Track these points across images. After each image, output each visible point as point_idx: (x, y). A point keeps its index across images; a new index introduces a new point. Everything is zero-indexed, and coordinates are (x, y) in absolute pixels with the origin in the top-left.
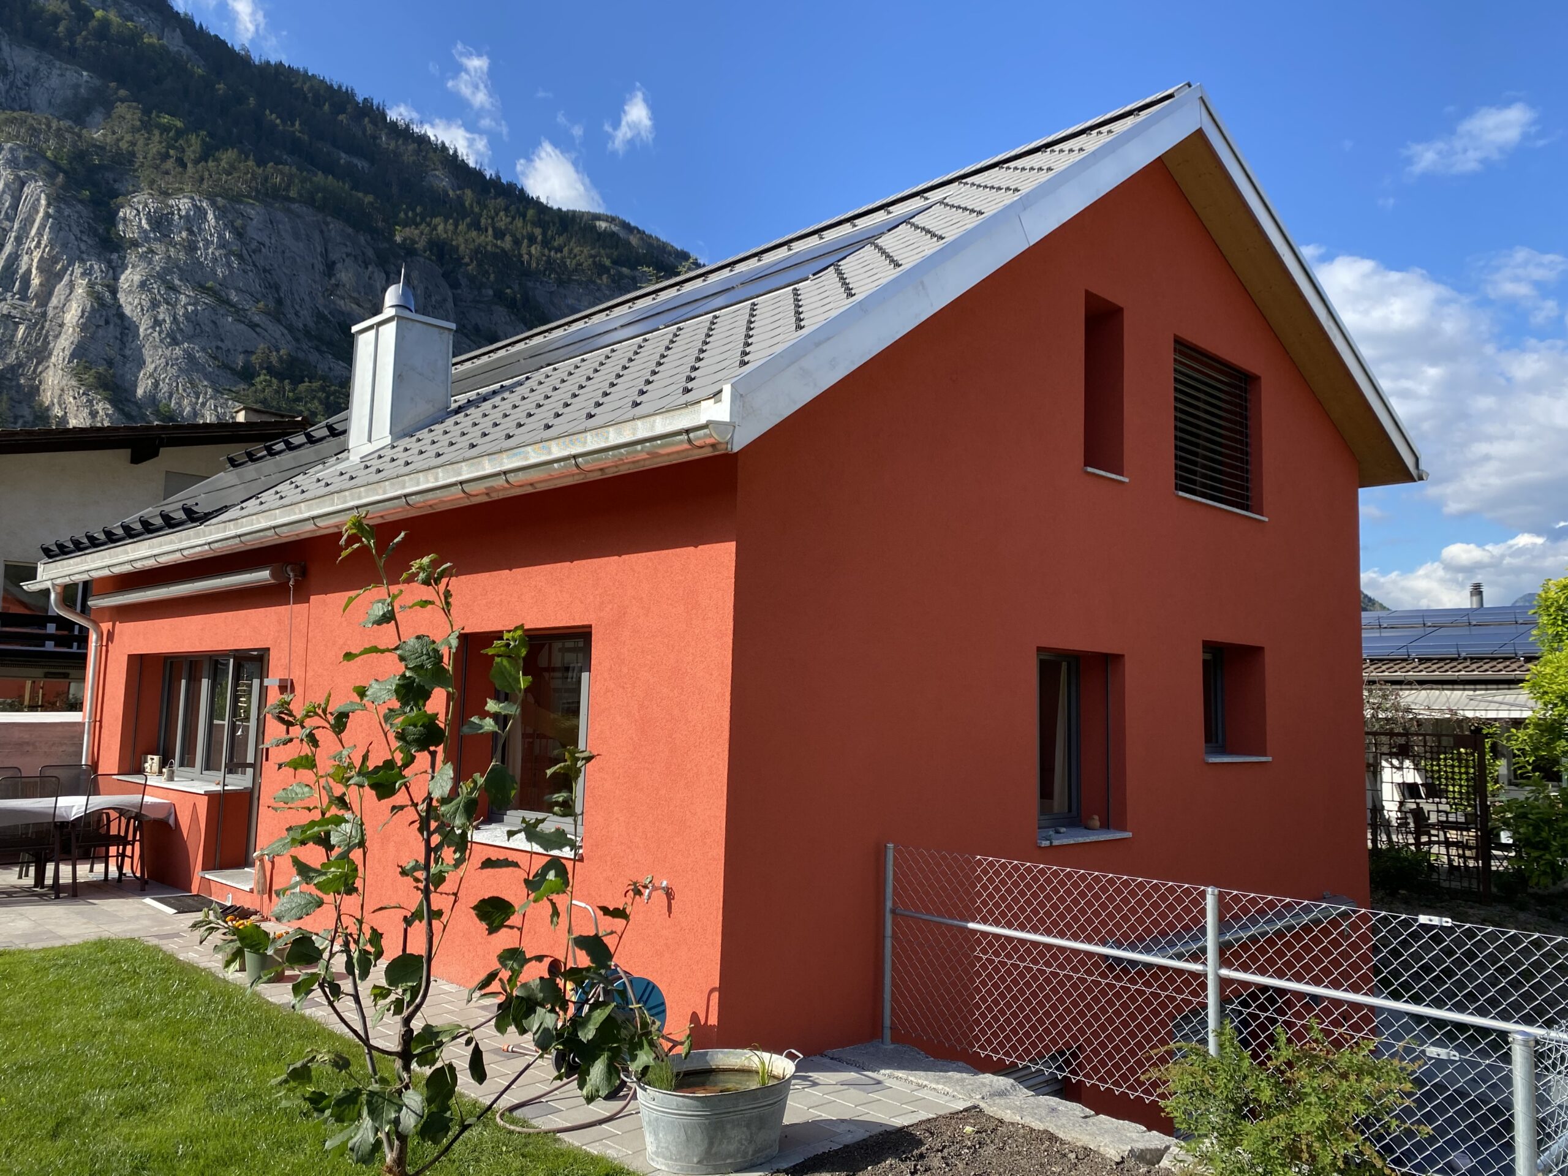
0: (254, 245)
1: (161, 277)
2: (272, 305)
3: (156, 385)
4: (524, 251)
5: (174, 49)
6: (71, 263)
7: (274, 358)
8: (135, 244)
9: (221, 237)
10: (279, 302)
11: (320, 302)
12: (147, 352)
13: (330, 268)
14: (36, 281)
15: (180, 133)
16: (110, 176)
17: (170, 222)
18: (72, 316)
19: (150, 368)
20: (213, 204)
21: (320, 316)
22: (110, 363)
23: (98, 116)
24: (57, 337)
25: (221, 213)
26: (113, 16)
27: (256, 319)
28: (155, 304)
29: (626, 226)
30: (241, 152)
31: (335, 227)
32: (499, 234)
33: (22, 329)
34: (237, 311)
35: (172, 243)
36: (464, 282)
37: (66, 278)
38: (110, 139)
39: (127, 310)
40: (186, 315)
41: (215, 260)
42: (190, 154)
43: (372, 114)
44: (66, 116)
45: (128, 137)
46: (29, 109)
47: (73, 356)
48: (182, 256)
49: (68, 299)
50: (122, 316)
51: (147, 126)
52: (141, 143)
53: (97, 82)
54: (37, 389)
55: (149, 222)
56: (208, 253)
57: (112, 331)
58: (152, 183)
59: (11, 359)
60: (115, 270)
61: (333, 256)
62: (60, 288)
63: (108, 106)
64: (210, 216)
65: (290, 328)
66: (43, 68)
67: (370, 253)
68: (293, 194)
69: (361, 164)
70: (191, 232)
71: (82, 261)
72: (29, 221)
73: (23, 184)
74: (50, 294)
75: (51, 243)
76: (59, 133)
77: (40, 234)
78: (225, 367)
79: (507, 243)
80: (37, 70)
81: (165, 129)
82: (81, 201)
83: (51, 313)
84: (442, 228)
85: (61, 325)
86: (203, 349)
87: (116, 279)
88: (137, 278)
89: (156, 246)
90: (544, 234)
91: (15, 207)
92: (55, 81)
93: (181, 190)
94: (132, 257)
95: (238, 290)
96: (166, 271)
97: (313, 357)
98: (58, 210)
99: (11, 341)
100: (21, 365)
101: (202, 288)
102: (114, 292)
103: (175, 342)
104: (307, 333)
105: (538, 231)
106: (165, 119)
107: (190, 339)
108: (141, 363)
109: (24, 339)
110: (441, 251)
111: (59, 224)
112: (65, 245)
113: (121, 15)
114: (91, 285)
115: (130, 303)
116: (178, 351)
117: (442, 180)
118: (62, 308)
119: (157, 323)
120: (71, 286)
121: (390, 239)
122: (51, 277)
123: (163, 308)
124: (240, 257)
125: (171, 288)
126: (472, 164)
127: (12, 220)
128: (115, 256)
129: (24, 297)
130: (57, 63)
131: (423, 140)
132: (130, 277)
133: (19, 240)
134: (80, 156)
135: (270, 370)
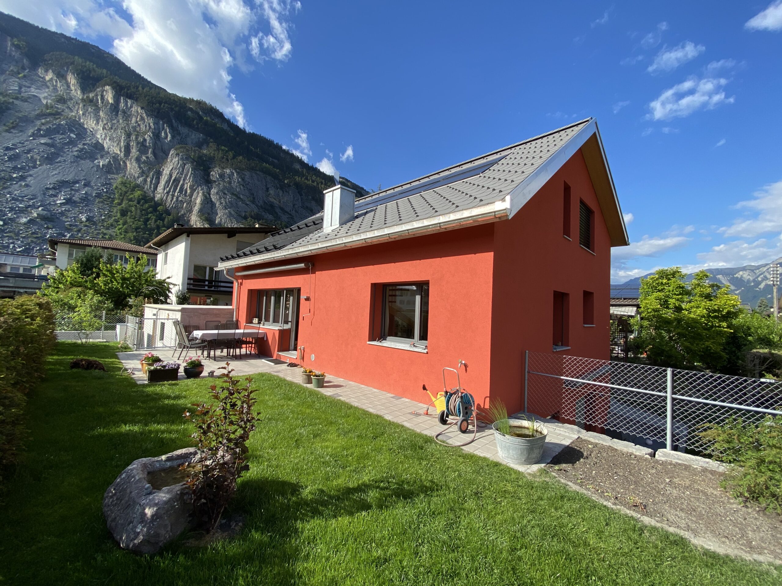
0: (247, 183)
1: (222, 191)
2: (252, 199)
3: (221, 220)
4: (320, 186)
5: (225, 128)
6: (198, 187)
7: (253, 214)
8: (215, 182)
9: (238, 180)
10: (254, 198)
11: (265, 199)
12: (218, 211)
13: (267, 189)
14: (189, 191)
15: (227, 151)
16: (208, 163)
17: (224, 176)
18: (198, 201)
19: (219, 215)
20: (236, 172)
21: (265, 202)
22: (209, 214)
23: (205, 147)
24: (194, 207)
25: (238, 173)
26: (209, 118)
27: (248, 203)
28: (220, 198)
29: (347, 180)
30: (243, 157)
31: (269, 178)
32: (313, 181)
33: (185, 204)
34: (243, 200)
35: (225, 182)
36: (304, 194)
37: (197, 191)
38: (208, 153)
39: (213, 200)
40: (229, 201)
41: (236, 186)
42: (229, 157)
43: (278, 148)
44: (196, 146)
45: (213, 152)
46: (186, 144)
47: (199, 212)
48: (228, 185)
49: (197, 196)
50: (212, 201)
51: (218, 150)
52: (216, 154)
53: (205, 137)
54: (189, 220)
55: (219, 176)
56: (234, 184)
57: (209, 205)
58: (219, 165)
59: (182, 212)
60: (210, 189)
61: (268, 186)
62: (195, 193)
63: (208, 144)
64: (235, 174)
65: (257, 206)
66: (190, 133)
67: (278, 186)
68: (257, 169)
69: (276, 161)
70: (230, 179)
71: (201, 186)
72: (186, 175)
73: (185, 165)
74: (193, 195)
75: (193, 181)
76: (195, 151)
77: (190, 178)
78: (240, 216)
79: (315, 184)
80: (188, 134)
81: (223, 150)
82: (200, 170)
83: (193, 200)
84: (297, 178)
85: (196, 203)
86: (234, 211)
87: (210, 191)
88: (216, 191)
89: (221, 182)
90: (325, 182)
91: (183, 171)
92: (193, 137)
93: (227, 167)
94: (214, 185)
95: (243, 195)
96: (224, 189)
97: (263, 213)
98: (195, 172)
99: (182, 207)
100: (185, 214)
101: (233, 194)
102: (209, 194)
103: (226, 209)
104: (261, 206)
105: (323, 181)
106: (223, 148)
107: (230, 208)
108: (217, 214)
109: (186, 207)
110: (298, 186)
111: (195, 176)
112: (196, 182)
113: (211, 118)
114: (203, 193)
115: (214, 198)
116: (227, 211)
117: (297, 166)
118: (196, 199)
119: (221, 203)
120: (198, 193)
121: (284, 182)
122: (193, 190)
123: (223, 199)
124: (243, 186)
125: (225, 194)
126: (306, 162)
127: (182, 175)
128: (210, 185)
129: (186, 196)
130: (194, 132)
131: (292, 155)
132: (214, 191)
133: (184, 180)
134: (200, 157)
135: (252, 217)
